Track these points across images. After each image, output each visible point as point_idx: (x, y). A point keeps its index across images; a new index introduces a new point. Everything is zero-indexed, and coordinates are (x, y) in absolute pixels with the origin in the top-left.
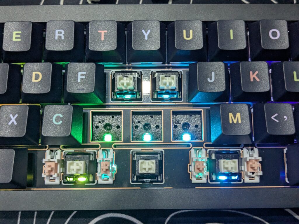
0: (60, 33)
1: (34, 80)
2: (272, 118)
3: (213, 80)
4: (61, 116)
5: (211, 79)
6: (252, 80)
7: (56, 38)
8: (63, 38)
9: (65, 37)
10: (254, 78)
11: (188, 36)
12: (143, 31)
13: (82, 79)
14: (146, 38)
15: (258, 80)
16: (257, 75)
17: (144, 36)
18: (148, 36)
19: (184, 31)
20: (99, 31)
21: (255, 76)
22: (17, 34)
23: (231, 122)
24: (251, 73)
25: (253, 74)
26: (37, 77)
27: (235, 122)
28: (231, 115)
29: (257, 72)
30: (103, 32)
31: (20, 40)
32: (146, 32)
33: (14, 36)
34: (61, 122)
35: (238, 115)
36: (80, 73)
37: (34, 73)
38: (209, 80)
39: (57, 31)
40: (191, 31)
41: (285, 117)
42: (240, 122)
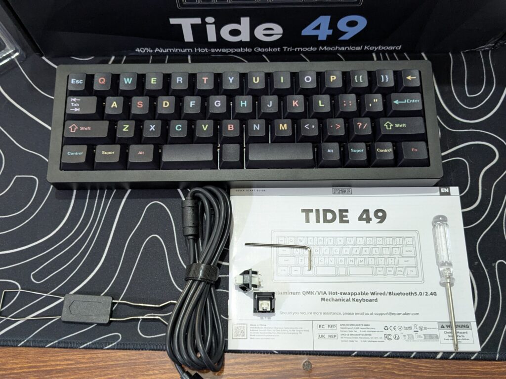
0: (180, 79)
1: (164, 106)
2: (305, 126)
3: (271, 106)
4: (181, 126)
5: (270, 105)
6: (294, 105)
7: (178, 82)
8: (181, 82)
9: (183, 82)
10: (295, 105)
11: (256, 80)
12: (229, 78)
13: (193, 105)
14: (231, 82)
15: (297, 105)
16: (297, 103)
17: (230, 81)
18: (233, 81)
19: (254, 78)
20: (203, 78)
21: (296, 103)
22: (154, 80)
23: (281, 129)
24: (294, 101)
25: (295, 101)
26: (166, 104)
27: (283, 129)
28: (281, 125)
29: (297, 101)
30: (205, 79)
31: (155, 83)
32: (231, 78)
33: (152, 81)
34: (180, 129)
35: (285, 125)
36: (191, 102)
37: (164, 102)
38: (268, 105)
39: (178, 78)
40: (258, 78)
41: (313, 126)
42: (286, 129)
